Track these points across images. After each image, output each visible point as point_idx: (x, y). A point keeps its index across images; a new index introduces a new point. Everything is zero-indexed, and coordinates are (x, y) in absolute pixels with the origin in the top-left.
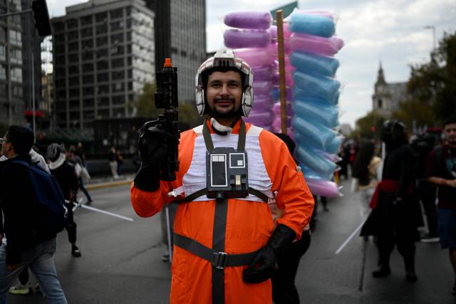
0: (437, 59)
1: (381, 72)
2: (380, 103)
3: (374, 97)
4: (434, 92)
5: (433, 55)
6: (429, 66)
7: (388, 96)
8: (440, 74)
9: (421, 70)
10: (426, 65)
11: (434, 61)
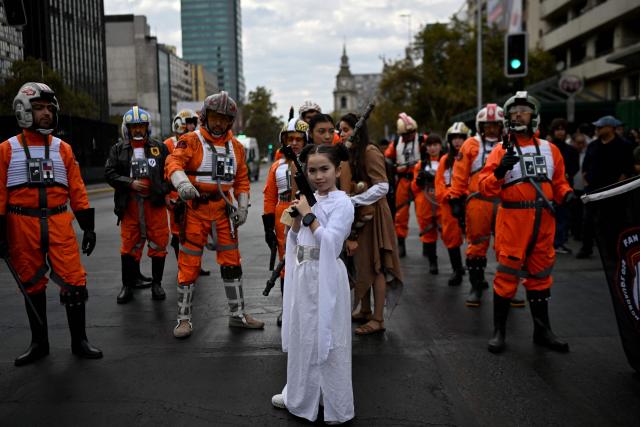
0: (413, 56)
1: (345, 59)
2: (344, 100)
3: (335, 93)
4: (409, 94)
5: (408, 51)
6: (404, 63)
7: (353, 92)
8: (415, 74)
9: (395, 67)
10: (400, 62)
11: (408, 58)
